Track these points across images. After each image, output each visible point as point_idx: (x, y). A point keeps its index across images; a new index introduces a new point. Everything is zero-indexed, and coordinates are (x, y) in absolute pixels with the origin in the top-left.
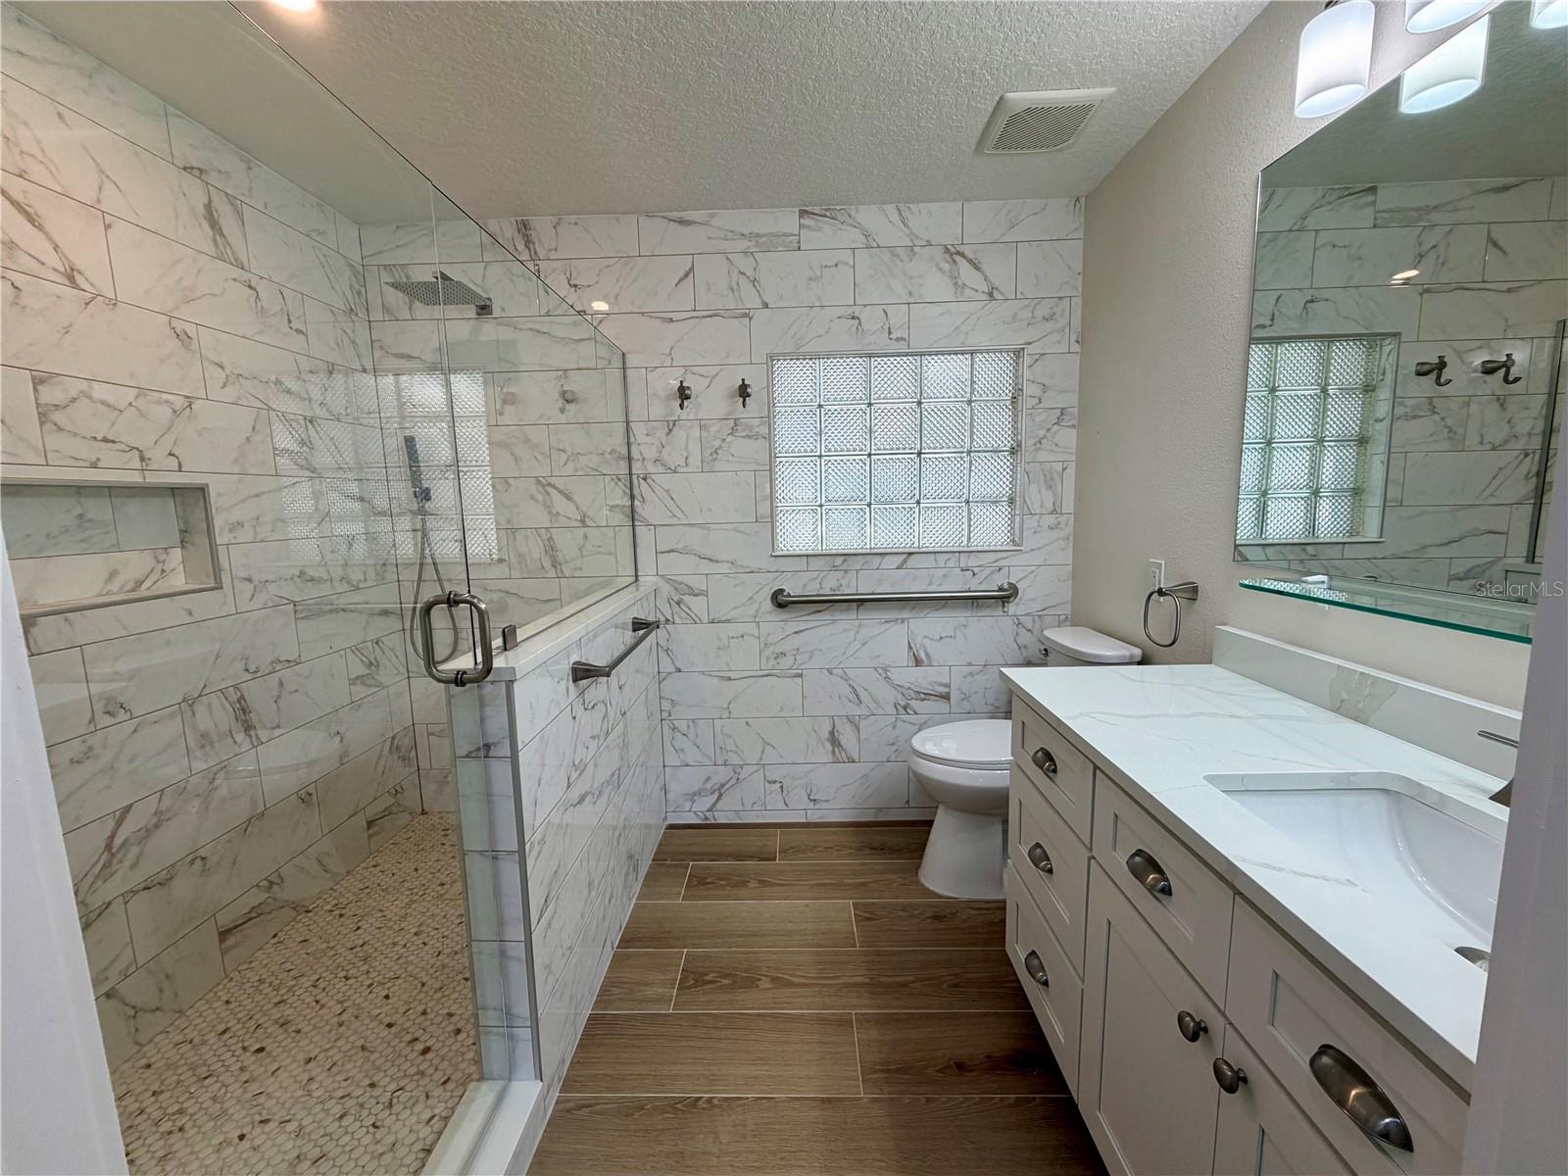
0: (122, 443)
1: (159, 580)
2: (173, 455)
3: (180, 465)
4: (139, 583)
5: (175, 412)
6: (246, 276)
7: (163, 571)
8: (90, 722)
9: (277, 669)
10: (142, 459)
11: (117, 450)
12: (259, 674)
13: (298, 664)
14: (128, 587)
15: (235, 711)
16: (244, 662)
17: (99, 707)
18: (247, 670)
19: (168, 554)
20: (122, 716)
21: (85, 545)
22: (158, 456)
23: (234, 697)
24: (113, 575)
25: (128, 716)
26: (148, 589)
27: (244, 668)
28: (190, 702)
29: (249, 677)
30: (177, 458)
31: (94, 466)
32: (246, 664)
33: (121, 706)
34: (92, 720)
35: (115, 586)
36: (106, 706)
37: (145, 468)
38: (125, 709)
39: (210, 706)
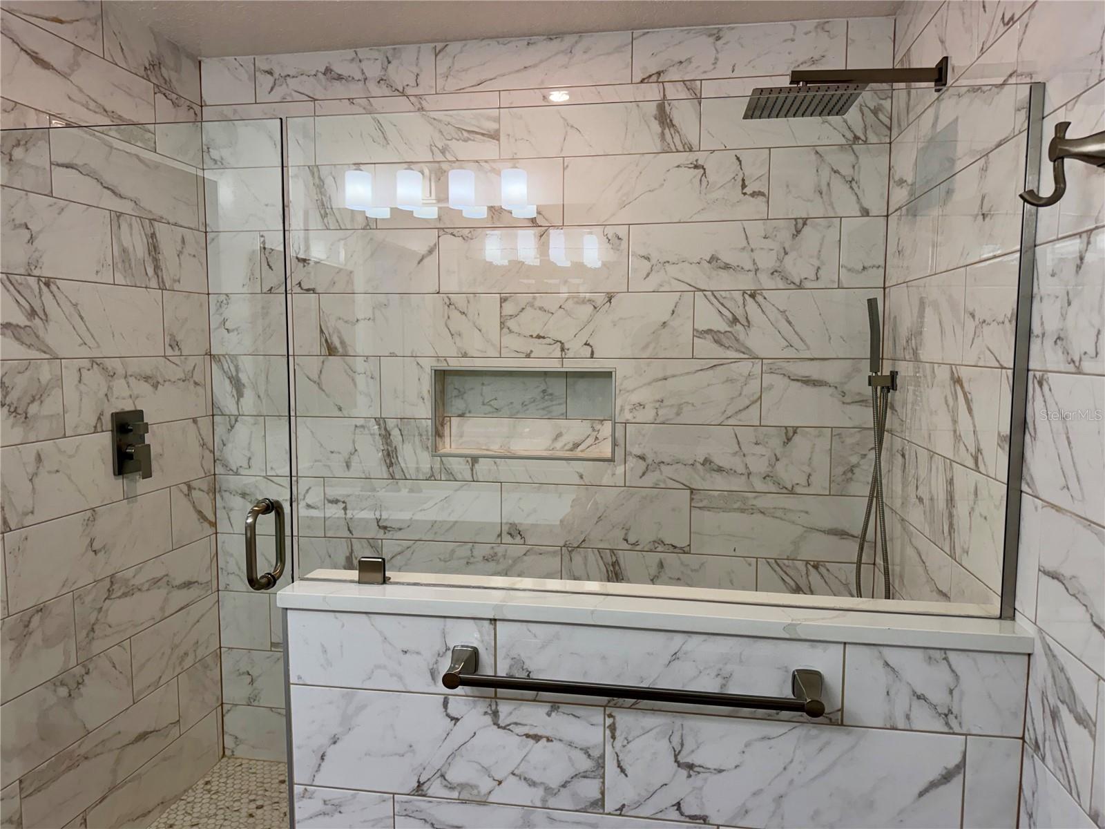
0: (550, 338)
1: (591, 445)
2: (588, 345)
3: (592, 353)
4: (576, 445)
5: (595, 308)
6: (692, 157)
7: (597, 438)
8: (498, 536)
9: (658, 549)
10: (563, 350)
11: (546, 344)
12: (638, 548)
13: (685, 553)
14: (566, 448)
15: (607, 571)
16: (624, 531)
17: (505, 528)
18: (626, 540)
19: (603, 425)
20: (518, 540)
21: (545, 412)
22: (575, 346)
23: (609, 560)
24: (559, 435)
25: (522, 541)
26: (582, 451)
27: (623, 537)
28: (570, 549)
29: (626, 546)
30: (591, 347)
31: (528, 356)
32: (626, 534)
33: (519, 533)
34: (500, 535)
35: (559, 445)
36: (509, 528)
37: (563, 356)
38: (521, 535)
39: (585, 558)
